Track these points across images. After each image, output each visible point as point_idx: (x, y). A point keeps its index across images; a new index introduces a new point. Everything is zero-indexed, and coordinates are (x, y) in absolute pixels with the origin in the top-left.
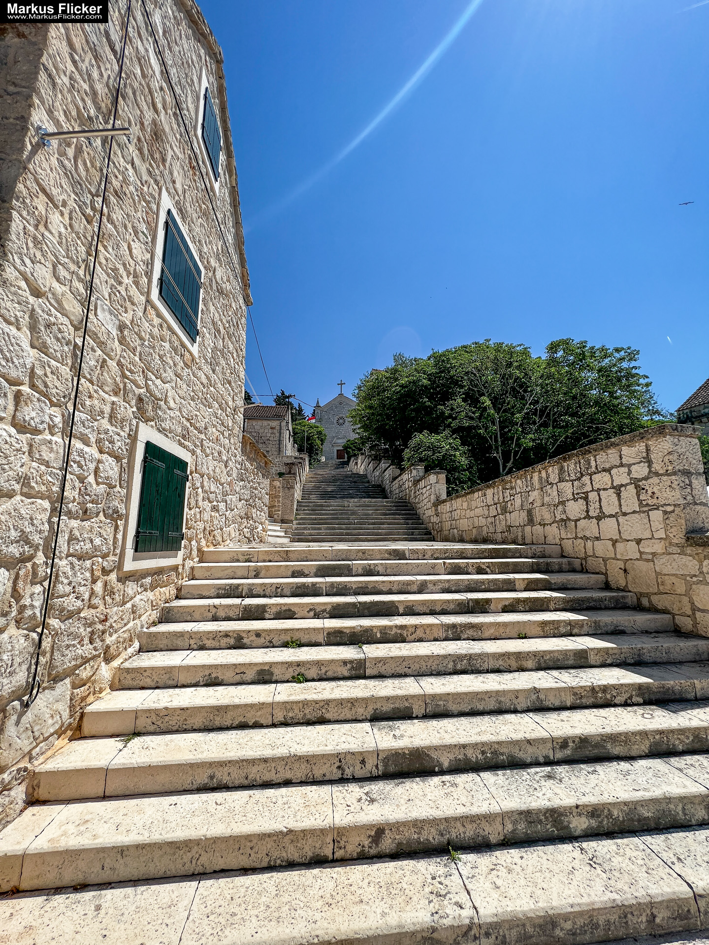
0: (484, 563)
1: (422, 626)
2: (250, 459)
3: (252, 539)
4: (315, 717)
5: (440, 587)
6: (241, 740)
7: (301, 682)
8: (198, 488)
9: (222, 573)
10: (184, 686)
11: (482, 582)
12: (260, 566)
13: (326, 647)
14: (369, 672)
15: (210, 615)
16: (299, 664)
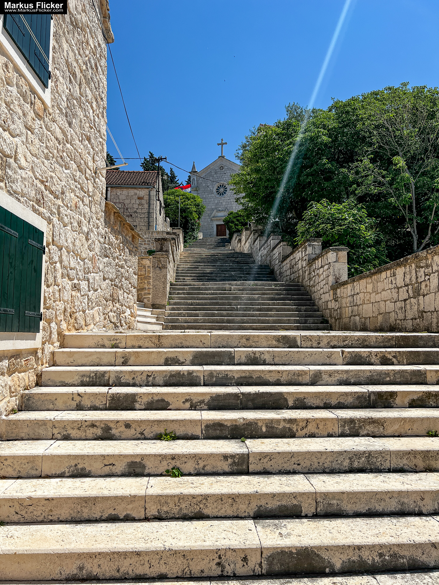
0: (390, 353)
1: (315, 420)
2: (114, 232)
3: (119, 324)
4: (192, 512)
5: (337, 378)
6: (112, 533)
7: (175, 476)
8: (56, 263)
9: (86, 359)
10: (48, 477)
11: (387, 373)
12: (129, 352)
13: (205, 441)
14: (252, 468)
15: (74, 404)
16: (173, 457)
